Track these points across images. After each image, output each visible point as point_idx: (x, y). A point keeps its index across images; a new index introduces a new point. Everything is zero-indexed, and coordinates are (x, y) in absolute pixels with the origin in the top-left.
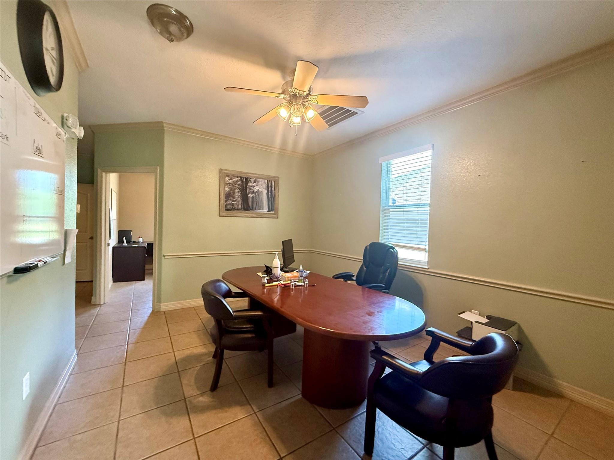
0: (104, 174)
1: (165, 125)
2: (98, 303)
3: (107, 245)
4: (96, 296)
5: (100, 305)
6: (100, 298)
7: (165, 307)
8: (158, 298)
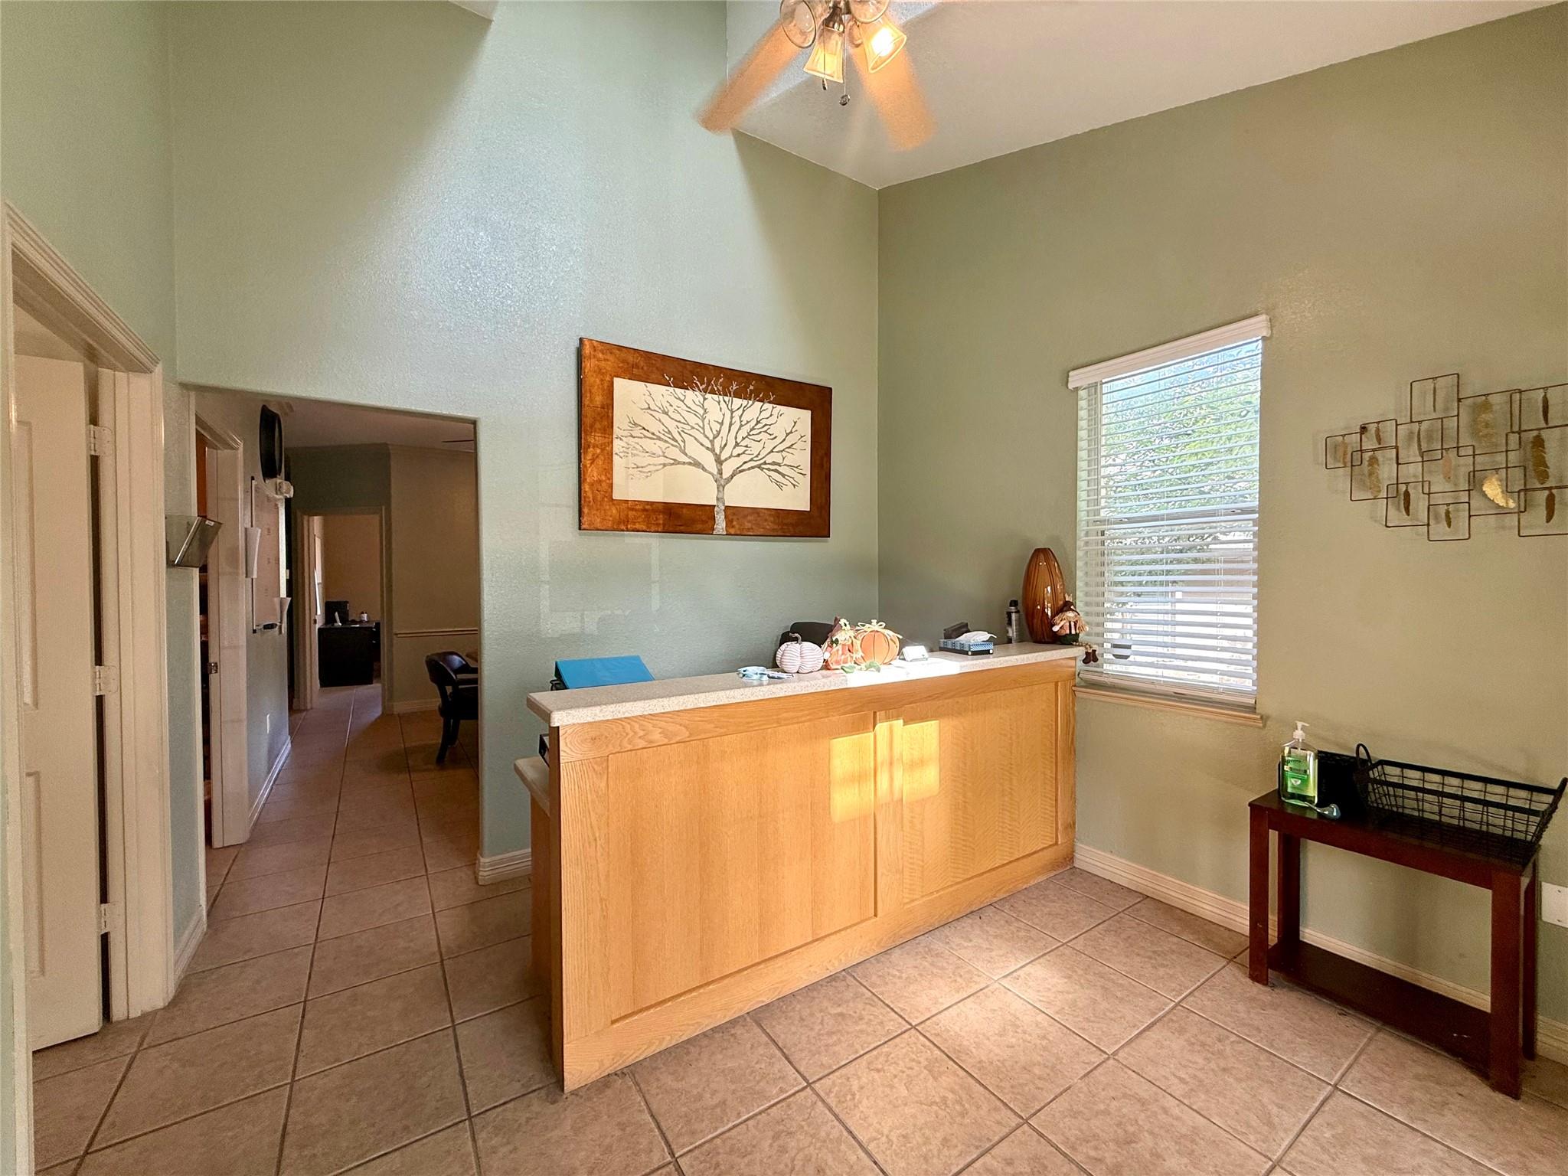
0: (306, 517)
1: (390, 447)
2: (303, 708)
3: (312, 622)
4: (299, 698)
5: (306, 710)
6: (305, 703)
7: (399, 707)
8: (389, 696)
